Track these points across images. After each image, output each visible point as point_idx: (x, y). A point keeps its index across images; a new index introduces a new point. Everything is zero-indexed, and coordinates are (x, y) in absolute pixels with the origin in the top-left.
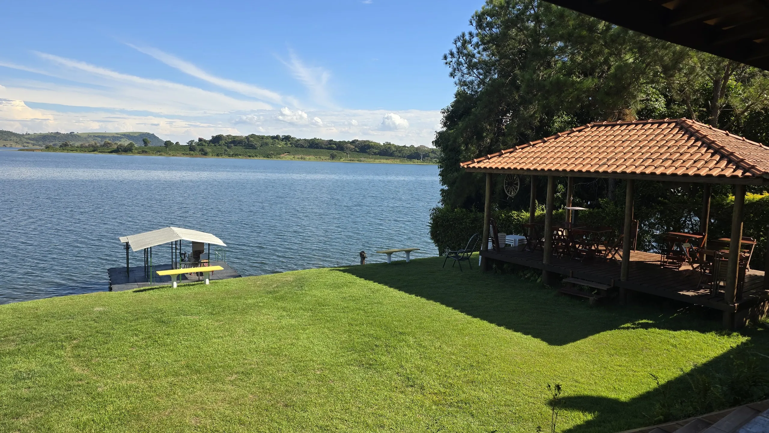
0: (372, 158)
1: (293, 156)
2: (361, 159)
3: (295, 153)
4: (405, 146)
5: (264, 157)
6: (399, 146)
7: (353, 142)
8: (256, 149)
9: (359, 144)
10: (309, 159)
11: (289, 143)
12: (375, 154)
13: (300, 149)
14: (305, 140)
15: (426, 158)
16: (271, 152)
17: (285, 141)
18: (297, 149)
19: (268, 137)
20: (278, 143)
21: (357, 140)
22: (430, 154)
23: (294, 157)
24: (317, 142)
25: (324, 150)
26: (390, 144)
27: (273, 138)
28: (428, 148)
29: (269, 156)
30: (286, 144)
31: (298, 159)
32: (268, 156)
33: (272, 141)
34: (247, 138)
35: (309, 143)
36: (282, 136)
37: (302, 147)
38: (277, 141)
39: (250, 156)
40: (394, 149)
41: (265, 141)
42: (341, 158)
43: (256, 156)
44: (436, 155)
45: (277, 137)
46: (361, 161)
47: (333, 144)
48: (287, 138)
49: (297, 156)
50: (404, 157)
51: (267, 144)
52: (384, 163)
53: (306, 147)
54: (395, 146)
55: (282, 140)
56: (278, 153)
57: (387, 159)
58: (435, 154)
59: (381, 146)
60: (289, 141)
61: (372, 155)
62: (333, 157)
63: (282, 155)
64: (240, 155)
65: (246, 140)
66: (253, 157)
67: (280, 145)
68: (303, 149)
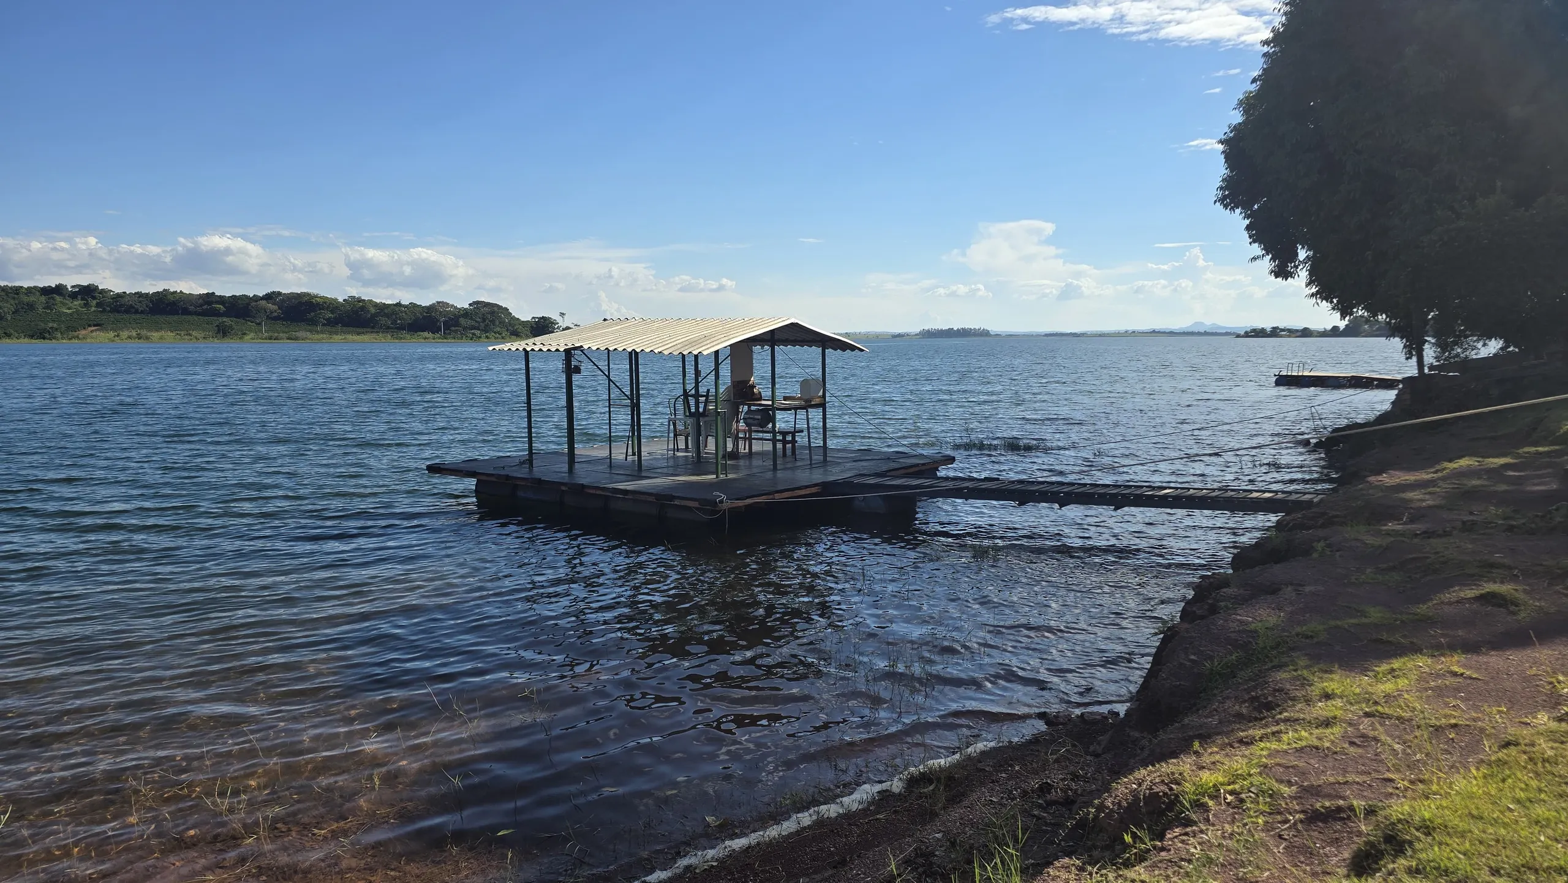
0: (322, 332)
1: (112, 334)
2: (299, 334)
3: (117, 327)
4: (399, 304)
5: (32, 337)
6: (384, 304)
7: (269, 297)
9: (283, 301)
10: (161, 338)
11: (95, 302)
12: (331, 323)
13: (126, 316)
14: (139, 295)
15: (453, 328)
16: (50, 325)
17: (82, 299)
18: (118, 316)
19: (30, 290)
20: (64, 304)
21: (279, 293)
22: (462, 321)
23: (118, 336)
24: (171, 298)
25: (196, 318)
26: (360, 300)
27: (47, 291)
28: (456, 308)
29: (47, 335)
30: (86, 305)
31: (129, 341)
32: (41, 334)
33: (43, 299)
35: (152, 301)
36: (73, 287)
38: (58, 298)
40: (373, 310)
41: (25, 299)
42: (245, 334)
44: (473, 323)
45: (59, 289)
46: (296, 339)
47: (218, 303)
48: (88, 292)
49: (125, 334)
50: (401, 328)
51: (31, 307)
52: (354, 342)
53: (142, 312)
54: (376, 305)
55: (74, 295)
56: (71, 327)
57: (359, 334)
58: (471, 319)
59: (342, 305)
60: (94, 298)
61: (324, 325)
62: (223, 332)
63: (83, 332)
67: (69, 309)
68: (138, 316)
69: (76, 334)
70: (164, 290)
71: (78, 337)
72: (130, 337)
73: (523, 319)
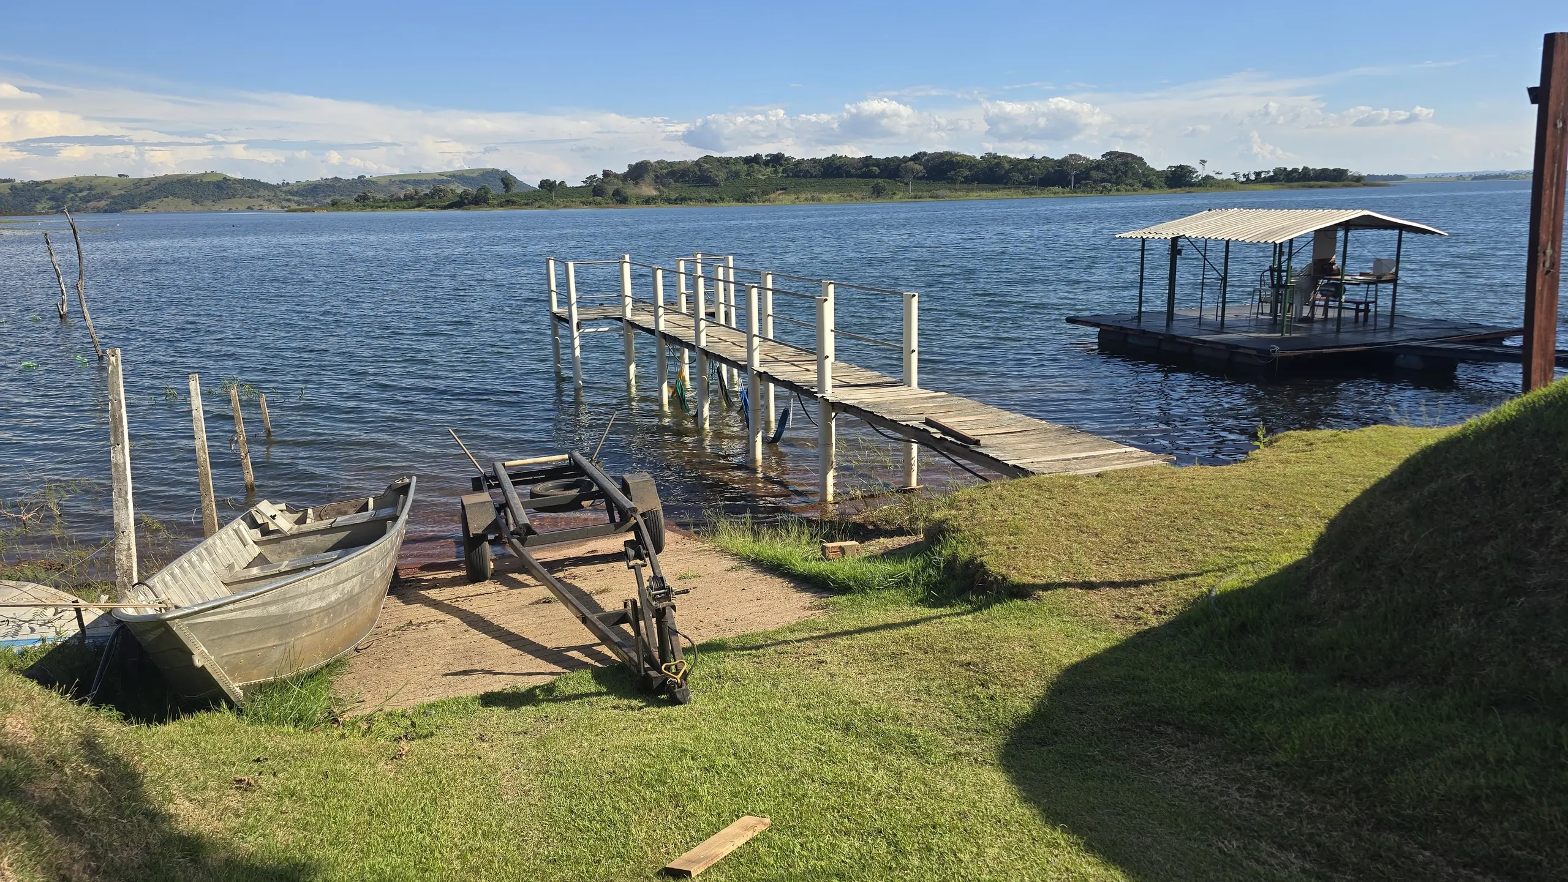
0: (960, 190)
1: (793, 197)
2: (940, 193)
3: (797, 190)
4: (1032, 159)
5: (738, 200)
6: (1018, 160)
7: (916, 158)
8: (717, 185)
9: (928, 160)
10: (829, 199)
11: (781, 168)
12: (968, 180)
13: (803, 180)
14: (814, 160)
15: (1083, 182)
16: (751, 190)
17: (773, 166)
18: (799, 181)
19: (737, 161)
20: (760, 171)
21: (925, 154)
22: (1093, 173)
23: (798, 198)
24: (838, 162)
25: (855, 180)
26: (995, 157)
27: (748, 161)
28: (1088, 160)
29: (748, 199)
30: (776, 172)
31: (806, 202)
32: (744, 198)
33: (745, 167)
34: (697, 163)
35: (823, 166)
36: (766, 156)
37: (807, 174)
38: (756, 167)
39: (709, 201)
40: (1007, 166)
41: (733, 168)
42: (894, 194)
43: (722, 199)
44: (1105, 176)
45: (756, 159)
46: (937, 197)
47: (874, 165)
48: (777, 160)
49: (803, 196)
50: (1032, 183)
51: (737, 175)
52: (988, 199)
53: (816, 176)
54: (1010, 161)
55: (766, 164)
56: (765, 191)
57: (992, 190)
58: (1103, 171)
59: (979, 162)
60: (781, 165)
61: (962, 182)
62: (878, 192)
63: (773, 196)
64: (691, 200)
65: (696, 169)
66: (716, 202)
67: (763, 175)
68: (812, 180)
69: (768, 197)
70: (833, 155)
71: (769, 200)
72: (806, 199)
73: (1158, 169)
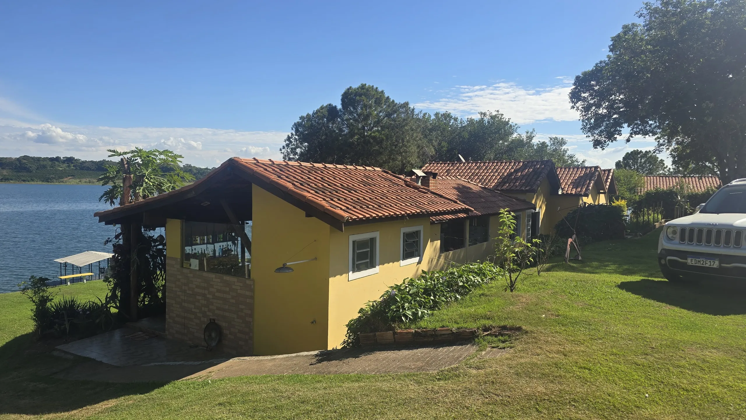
1: (78, 180)
3: (81, 177)
4: (207, 169)
5: (43, 181)
6: (200, 168)
8: (31, 172)
11: (72, 165)
13: (86, 172)
14: (92, 162)
16: (51, 176)
17: (67, 163)
18: (83, 172)
19: (45, 159)
20: (59, 166)
23: (80, 181)
26: (190, 166)
27: (52, 159)
29: (50, 180)
30: (69, 166)
31: (85, 184)
33: (50, 163)
34: (18, 159)
36: (63, 158)
37: (88, 169)
38: (57, 163)
39: (24, 181)
41: (42, 163)
43: (33, 180)
45: (58, 159)
48: (70, 160)
49: (84, 180)
51: (44, 167)
53: (93, 170)
54: (197, 169)
55: (64, 162)
56: (60, 176)
60: (72, 163)
63: (65, 179)
64: (12, 180)
65: (18, 163)
66: (28, 181)
67: (61, 168)
68: (91, 172)
69: (62, 180)
70: (104, 160)
71: (63, 182)
72: (85, 182)
